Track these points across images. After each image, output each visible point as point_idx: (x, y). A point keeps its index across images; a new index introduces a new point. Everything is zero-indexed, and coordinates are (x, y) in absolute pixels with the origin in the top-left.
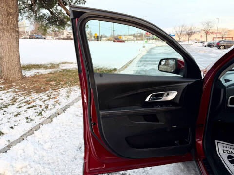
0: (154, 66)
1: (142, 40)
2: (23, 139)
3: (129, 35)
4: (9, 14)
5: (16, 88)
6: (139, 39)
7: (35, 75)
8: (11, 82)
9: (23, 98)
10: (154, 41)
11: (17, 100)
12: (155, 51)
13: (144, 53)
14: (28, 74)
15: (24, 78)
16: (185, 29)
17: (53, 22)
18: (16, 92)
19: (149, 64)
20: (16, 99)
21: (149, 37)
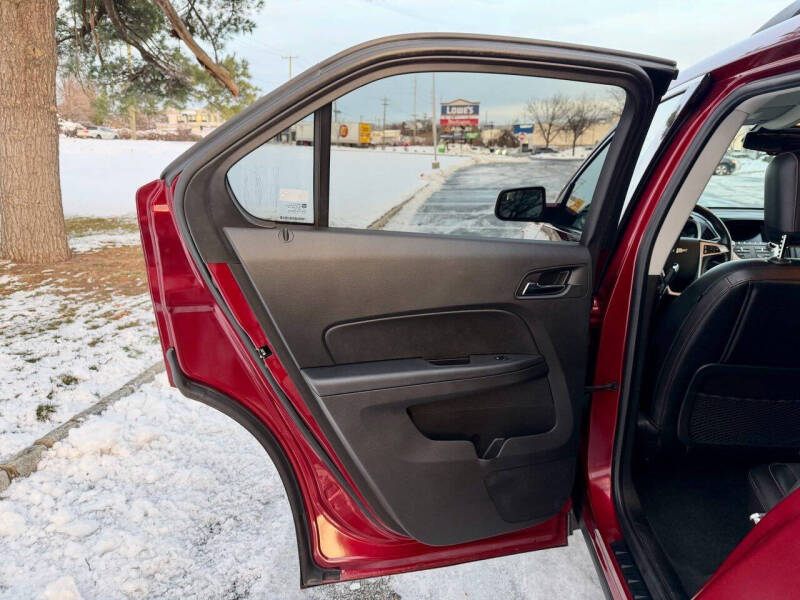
0: (466, 222)
1: (430, 144)
2: (133, 391)
3: (387, 127)
4: (31, 62)
5: (59, 284)
6: (421, 139)
7: (105, 248)
8: (37, 268)
9: (93, 306)
10: (466, 146)
11: (78, 312)
12: (470, 180)
13: (437, 185)
14: (81, 244)
15: (72, 255)
16: (564, 112)
17: (148, 85)
18: (65, 294)
19: (452, 217)
20: (73, 310)
21: (452, 133)
